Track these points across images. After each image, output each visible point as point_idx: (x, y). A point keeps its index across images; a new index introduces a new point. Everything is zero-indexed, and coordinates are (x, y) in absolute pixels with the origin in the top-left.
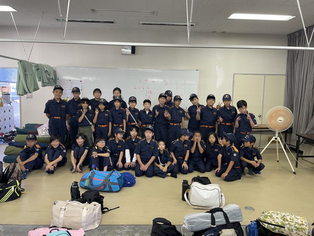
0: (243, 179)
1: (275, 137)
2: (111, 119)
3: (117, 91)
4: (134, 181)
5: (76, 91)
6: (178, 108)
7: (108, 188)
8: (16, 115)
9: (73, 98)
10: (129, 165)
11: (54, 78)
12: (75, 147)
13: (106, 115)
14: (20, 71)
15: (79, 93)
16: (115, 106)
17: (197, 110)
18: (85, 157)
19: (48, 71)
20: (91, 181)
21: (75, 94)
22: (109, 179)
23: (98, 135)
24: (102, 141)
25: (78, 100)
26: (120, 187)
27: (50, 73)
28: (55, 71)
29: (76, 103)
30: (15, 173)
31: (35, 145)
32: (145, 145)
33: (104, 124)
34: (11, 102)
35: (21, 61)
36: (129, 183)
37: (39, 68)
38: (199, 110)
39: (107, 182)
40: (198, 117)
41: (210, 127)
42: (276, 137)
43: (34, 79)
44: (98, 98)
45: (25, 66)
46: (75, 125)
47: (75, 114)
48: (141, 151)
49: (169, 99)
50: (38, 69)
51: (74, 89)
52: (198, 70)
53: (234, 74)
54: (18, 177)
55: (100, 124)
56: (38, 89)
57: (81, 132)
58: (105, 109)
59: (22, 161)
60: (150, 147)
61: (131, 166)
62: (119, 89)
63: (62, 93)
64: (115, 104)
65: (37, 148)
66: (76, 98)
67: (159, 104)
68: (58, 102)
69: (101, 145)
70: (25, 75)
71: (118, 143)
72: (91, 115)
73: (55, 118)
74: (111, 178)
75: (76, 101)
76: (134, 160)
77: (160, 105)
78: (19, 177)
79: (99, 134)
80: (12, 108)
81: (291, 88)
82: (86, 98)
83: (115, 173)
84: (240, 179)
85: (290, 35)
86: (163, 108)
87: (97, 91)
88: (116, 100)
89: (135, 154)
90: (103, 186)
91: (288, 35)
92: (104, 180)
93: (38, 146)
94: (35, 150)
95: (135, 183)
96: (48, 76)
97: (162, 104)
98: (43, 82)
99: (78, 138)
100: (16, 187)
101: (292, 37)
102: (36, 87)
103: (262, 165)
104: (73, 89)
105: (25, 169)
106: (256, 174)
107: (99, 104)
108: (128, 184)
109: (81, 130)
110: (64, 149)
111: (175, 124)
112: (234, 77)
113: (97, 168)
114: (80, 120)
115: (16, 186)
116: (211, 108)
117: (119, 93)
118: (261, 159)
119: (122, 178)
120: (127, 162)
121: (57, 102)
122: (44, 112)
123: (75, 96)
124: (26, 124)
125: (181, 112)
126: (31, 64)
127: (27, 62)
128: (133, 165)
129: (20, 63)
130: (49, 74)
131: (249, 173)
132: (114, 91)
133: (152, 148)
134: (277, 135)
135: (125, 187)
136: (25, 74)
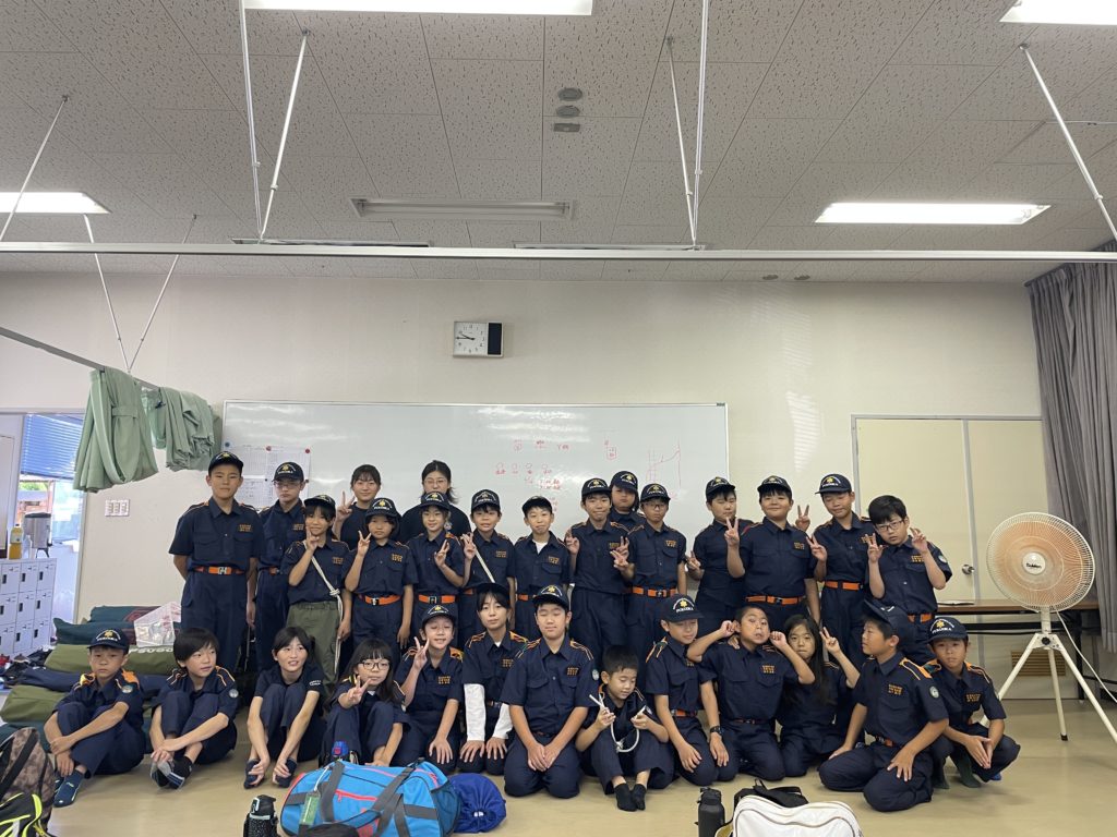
0: (940, 801)
1: (1043, 636)
2: (414, 577)
3: (435, 475)
4: (498, 806)
5: (291, 475)
6: (659, 530)
7: (395, 830)
8: (62, 595)
9: (278, 502)
10: (479, 750)
11: (212, 440)
12: (268, 686)
13: (397, 558)
14: (97, 404)
15: (299, 482)
16: (424, 530)
17: (728, 532)
18: (308, 718)
19: (195, 415)
20: (326, 805)
21: (284, 489)
22: (399, 792)
23: (365, 635)
24: (376, 661)
25: (293, 508)
26: (442, 826)
27: (200, 422)
28: (218, 418)
29: (287, 519)
30: (30, 768)
31: (120, 671)
32: (544, 659)
33: (386, 594)
34: (49, 545)
35: (102, 371)
36: (481, 814)
37: (165, 402)
38: (732, 533)
39: (391, 805)
40: (735, 562)
41: (785, 601)
42: (1046, 635)
43: (141, 436)
44: (365, 502)
45: (114, 388)
46: (278, 604)
47: (277, 562)
48: (527, 690)
49: (625, 501)
50: (159, 406)
51: (281, 470)
52: (724, 405)
53: (855, 418)
54: (40, 787)
55: (371, 594)
56: (154, 471)
57: (297, 623)
58: (392, 536)
59: (64, 734)
60: (561, 670)
61: (485, 753)
62: (444, 464)
63: (241, 479)
64: (426, 519)
65: (124, 683)
66: (288, 503)
67: (589, 521)
68: (227, 510)
69: (371, 674)
70: (113, 420)
71: (438, 668)
72: (337, 560)
73: (212, 570)
74: (406, 788)
75: (286, 511)
76: (500, 732)
77: (593, 523)
78: (45, 787)
79: (366, 632)
80: (51, 565)
81: (1070, 464)
82: (323, 498)
83: (423, 768)
84: (928, 799)
85: (1036, 281)
86: (603, 532)
87: (367, 474)
88: (428, 506)
89: (504, 707)
90: (375, 825)
91: (1027, 285)
92: (379, 797)
93: (130, 677)
94: (118, 692)
95: (504, 815)
96: (193, 431)
97: (600, 520)
98: (174, 450)
99: (285, 644)
100: (28, 821)
101: (1045, 287)
102: (146, 465)
103: (1007, 744)
104: (281, 468)
105: (72, 764)
106: (986, 781)
107: (368, 520)
108: (476, 821)
109: (298, 615)
110: (230, 687)
111: (652, 593)
112: (854, 428)
113: (352, 757)
114: (296, 575)
115: (28, 816)
116: (781, 525)
117: (445, 479)
118: (1003, 716)
119: (452, 790)
120: (469, 739)
121: (223, 513)
122: (171, 552)
123: (285, 496)
124: (95, 609)
125: (671, 543)
126: (137, 385)
127: (126, 377)
128: (495, 752)
129: (98, 375)
130: (196, 425)
131: (959, 781)
132: (424, 475)
133: (570, 670)
134: (1046, 626)
135: (463, 831)
136: (113, 417)
